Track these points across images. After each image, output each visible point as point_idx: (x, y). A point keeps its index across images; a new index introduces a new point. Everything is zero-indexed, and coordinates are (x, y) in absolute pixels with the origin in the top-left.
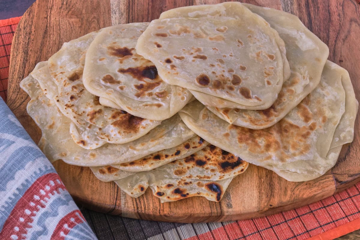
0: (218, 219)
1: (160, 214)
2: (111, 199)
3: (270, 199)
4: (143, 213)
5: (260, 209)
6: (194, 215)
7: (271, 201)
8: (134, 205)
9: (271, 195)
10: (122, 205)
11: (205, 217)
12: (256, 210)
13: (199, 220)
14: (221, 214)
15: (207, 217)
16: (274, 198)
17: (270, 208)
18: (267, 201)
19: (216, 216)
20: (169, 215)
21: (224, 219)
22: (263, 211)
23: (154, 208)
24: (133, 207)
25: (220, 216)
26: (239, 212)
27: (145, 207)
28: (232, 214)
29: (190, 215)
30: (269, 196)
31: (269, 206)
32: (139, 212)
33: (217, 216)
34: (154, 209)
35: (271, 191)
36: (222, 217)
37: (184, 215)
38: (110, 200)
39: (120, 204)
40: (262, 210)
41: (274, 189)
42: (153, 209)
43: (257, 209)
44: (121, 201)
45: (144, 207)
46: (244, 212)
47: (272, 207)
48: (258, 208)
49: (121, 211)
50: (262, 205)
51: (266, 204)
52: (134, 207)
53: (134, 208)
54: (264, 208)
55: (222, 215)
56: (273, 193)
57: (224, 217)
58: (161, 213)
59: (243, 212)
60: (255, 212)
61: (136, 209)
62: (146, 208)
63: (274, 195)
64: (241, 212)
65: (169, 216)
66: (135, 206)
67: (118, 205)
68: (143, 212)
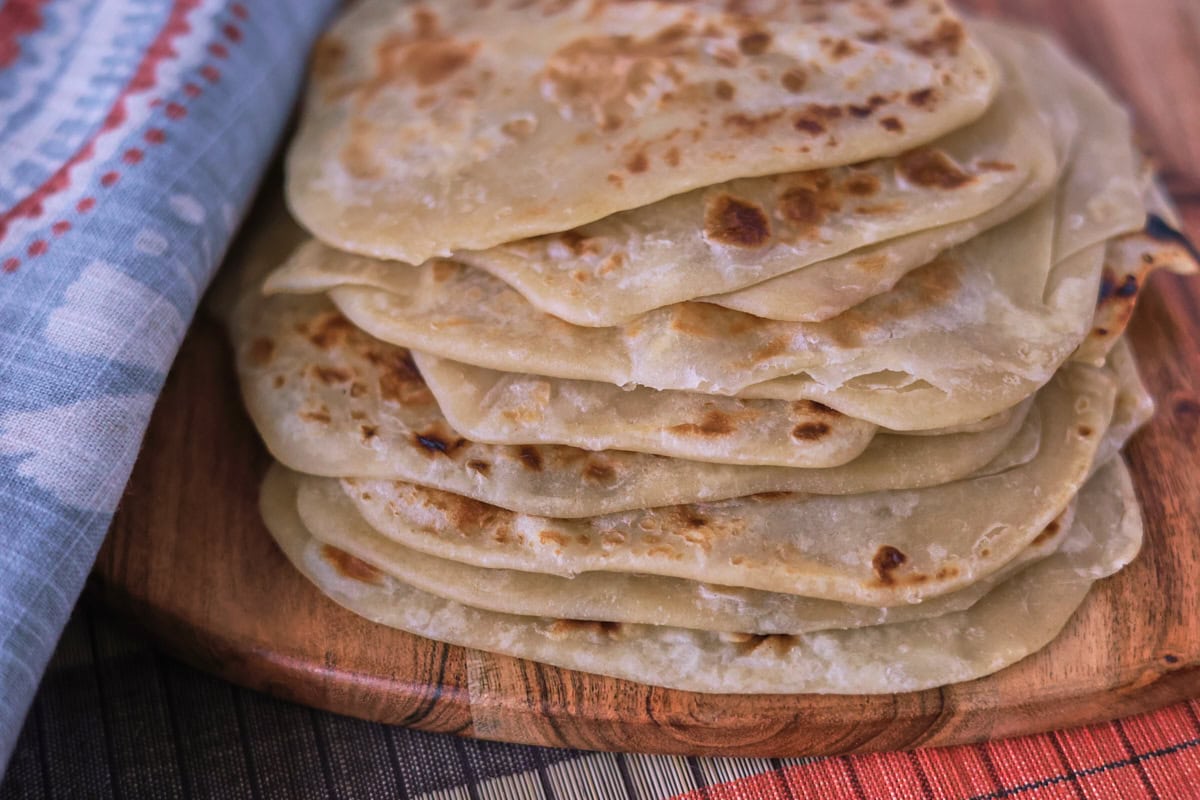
0: (925, 735)
1: (651, 716)
2: (421, 657)
3: (1165, 632)
4: (573, 713)
5: (1124, 679)
6: (812, 715)
7: (1171, 637)
8: (526, 679)
9: (1168, 611)
10: (470, 681)
11: (866, 724)
12: (1102, 683)
13: (837, 741)
14: (942, 707)
15: (874, 723)
16: (1180, 623)
17: (1169, 672)
18: (1150, 639)
19: (915, 720)
20: (693, 722)
21: (955, 731)
22: (1135, 686)
23: (622, 688)
24: (524, 690)
25: (936, 716)
26: (1028, 695)
27: (581, 685)
28: (991, 705)
29: (796, 717)
30: (1159, 617)
31: (1163, 662)
32: (554, 710)
33: (923, 717)
34: (621, 696)
35: (1167, 590)
36: (945, 721)
37: (765, 717)
38: (415, 657)
39: (463, 678)
40: (1131, 684)
41: (1179, 583)
42: (616, 697)
43: (1109, 678)
44: (469, 662)
45: (574, 686)
46: (1051, 692)
47: (1177, 666)
48: (1111, 674)
49: (468, 708)
50: (1131, 659)
51: (1147, 653)
52: (528, 687)
53: (528, 692)
54: (1141, 671)
55: (945, 712)
56: (1175, 604)
57: (956, 720)
58: (656, 714)
59: (1043, 693)
60: (1100, 692)
61: (538, 698)
62: (586, 693)
63: (1179, 614)
64: (1032, 697)
65: (694, 726)
66: (533, 684)
67: (454, 681)
68: (572, 710)
